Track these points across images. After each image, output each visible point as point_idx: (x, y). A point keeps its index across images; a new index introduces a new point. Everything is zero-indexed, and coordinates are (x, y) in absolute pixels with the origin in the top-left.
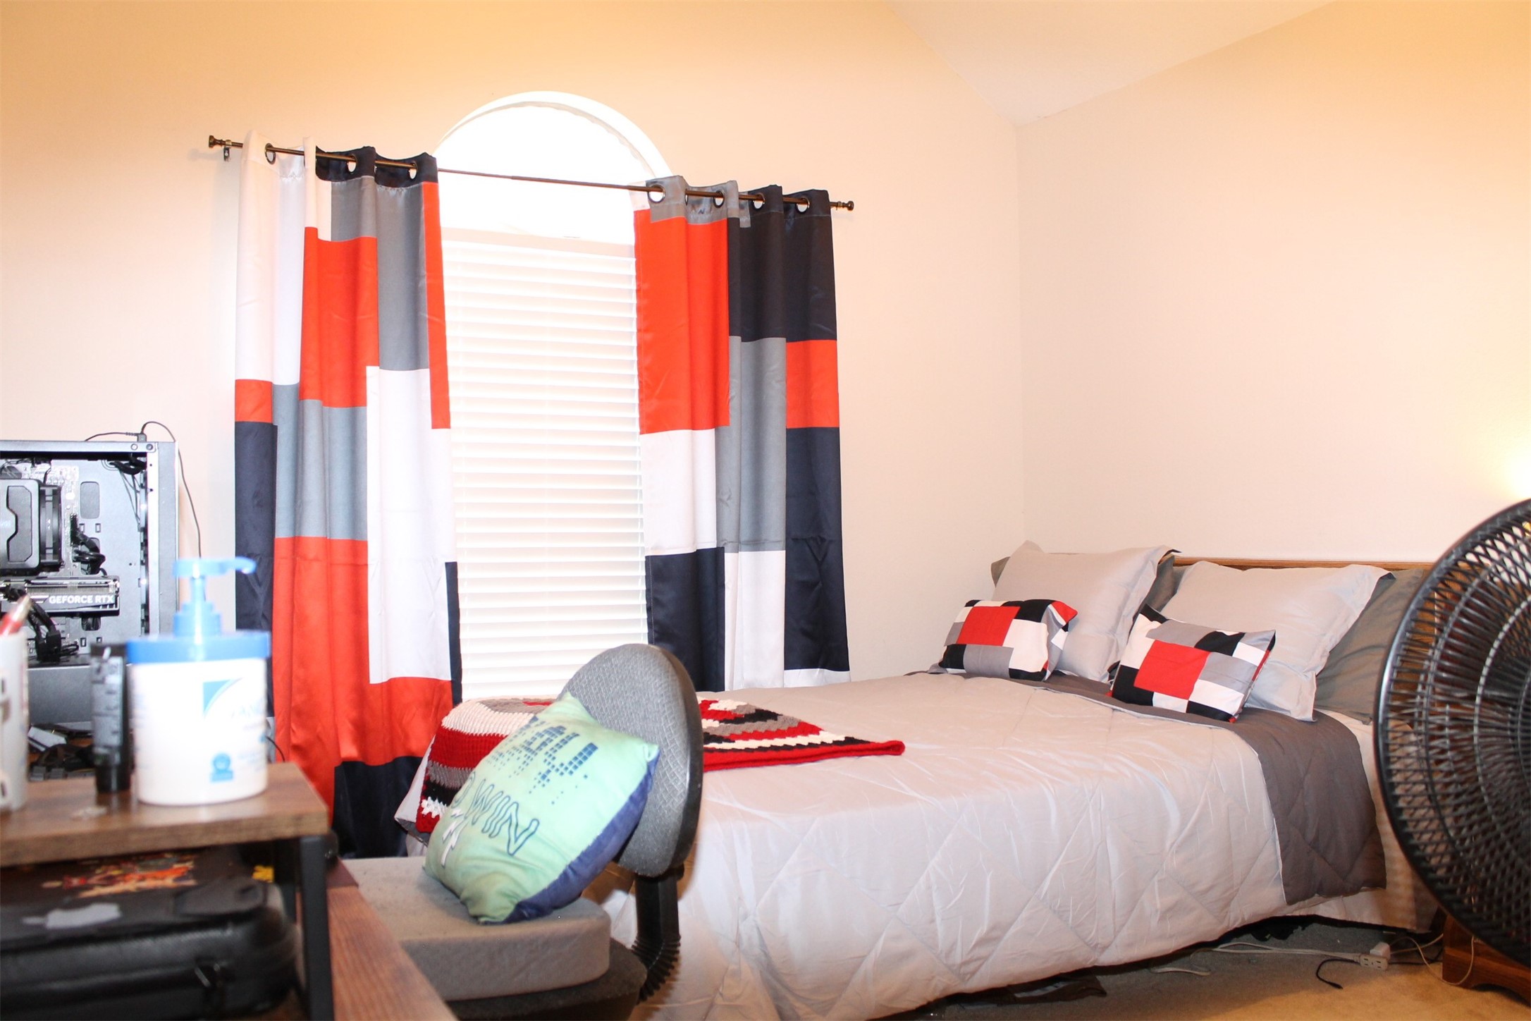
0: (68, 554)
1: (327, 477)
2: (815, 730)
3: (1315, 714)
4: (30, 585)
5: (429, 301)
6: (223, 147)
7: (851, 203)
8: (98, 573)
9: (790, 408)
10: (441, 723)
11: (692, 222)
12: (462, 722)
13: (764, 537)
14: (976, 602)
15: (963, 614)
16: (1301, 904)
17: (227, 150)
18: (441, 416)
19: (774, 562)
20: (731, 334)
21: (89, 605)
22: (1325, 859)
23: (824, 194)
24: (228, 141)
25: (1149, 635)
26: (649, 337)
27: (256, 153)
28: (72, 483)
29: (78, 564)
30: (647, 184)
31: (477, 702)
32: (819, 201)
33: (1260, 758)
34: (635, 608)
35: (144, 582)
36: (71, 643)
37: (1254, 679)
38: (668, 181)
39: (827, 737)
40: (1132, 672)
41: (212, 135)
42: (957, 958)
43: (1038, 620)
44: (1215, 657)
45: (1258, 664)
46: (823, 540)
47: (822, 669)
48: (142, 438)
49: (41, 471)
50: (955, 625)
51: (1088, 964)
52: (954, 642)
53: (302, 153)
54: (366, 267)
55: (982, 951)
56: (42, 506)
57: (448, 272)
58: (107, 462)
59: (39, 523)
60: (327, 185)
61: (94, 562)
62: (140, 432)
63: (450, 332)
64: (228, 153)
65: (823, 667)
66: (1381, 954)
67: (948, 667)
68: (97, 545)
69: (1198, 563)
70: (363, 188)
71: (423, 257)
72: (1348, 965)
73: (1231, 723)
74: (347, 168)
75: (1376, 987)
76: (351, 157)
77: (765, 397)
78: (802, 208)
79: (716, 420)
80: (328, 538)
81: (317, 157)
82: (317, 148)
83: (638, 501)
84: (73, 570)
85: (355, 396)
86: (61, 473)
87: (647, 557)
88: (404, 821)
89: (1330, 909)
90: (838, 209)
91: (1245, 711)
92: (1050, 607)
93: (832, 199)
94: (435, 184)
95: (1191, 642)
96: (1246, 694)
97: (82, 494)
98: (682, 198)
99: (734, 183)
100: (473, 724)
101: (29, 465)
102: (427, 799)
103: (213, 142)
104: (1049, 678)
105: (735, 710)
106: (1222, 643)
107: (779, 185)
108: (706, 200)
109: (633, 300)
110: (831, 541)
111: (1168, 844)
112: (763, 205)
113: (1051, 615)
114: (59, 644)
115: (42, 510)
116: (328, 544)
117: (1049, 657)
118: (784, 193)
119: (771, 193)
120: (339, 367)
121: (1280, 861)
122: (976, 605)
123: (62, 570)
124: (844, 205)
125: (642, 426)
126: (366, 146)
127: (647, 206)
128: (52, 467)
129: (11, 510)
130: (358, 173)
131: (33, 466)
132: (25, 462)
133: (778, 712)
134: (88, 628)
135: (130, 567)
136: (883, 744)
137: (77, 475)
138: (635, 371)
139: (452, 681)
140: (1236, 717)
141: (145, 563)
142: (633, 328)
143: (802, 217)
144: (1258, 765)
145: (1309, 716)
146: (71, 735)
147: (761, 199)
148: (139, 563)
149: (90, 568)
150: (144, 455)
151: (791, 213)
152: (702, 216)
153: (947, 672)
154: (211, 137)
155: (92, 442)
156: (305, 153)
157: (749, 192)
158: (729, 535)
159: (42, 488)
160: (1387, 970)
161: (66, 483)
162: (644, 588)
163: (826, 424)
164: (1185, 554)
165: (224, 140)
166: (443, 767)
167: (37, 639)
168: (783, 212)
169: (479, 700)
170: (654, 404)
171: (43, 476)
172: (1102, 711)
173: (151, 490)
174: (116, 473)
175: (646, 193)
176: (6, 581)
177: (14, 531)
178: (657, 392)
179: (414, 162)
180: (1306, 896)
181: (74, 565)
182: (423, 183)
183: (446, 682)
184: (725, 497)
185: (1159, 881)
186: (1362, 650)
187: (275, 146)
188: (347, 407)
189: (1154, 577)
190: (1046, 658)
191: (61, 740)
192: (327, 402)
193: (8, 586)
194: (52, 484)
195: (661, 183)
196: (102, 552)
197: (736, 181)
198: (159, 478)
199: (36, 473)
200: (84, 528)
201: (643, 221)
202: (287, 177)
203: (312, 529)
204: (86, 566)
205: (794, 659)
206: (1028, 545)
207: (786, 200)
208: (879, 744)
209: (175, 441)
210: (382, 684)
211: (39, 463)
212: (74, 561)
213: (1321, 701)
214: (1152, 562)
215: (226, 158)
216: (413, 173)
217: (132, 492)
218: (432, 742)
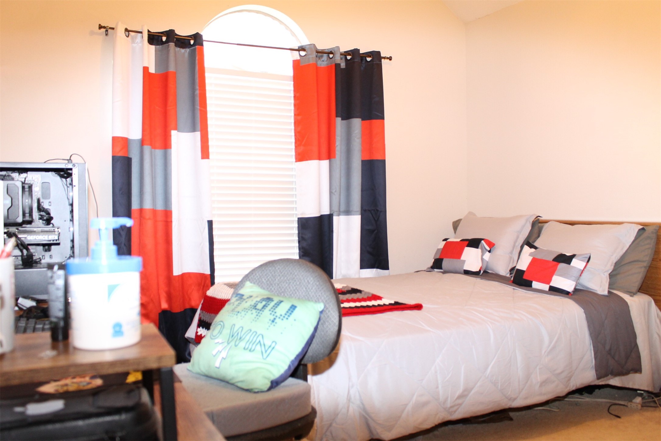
0: (36, 216)
1: (154, 181)
2: (380, 298)
3: (609, 292)
4: (18, 231)
5: (200, 101)
6: (105, 29)
7: (391, 57)
8: (50, 225)
9: (363, 151)
10: (206, 293)
11: (319, 65)
12: (216, 293)
13: (351, 209)
14: (448, 239)
15: (442, 245)
16: (602, 379)
17: (107, 31)
18: (205, 153)
19: (356, 221)
20: (337, 116)
21: (46, 240)
22: (614, 359)
23: (379, 53)
24: (108, 26)
25: (530, 255)
26: (299, 118)
27: (120, 31)
28: (38, 183)
29: (41, 221)
30: (299, 48)
31: (222, 284)
32: (376, 56)
33: (585, 312)
34: (293, 241)
35: (72, 229)
36: (38, 257)
37: (580, 275)
38: (308, 46)
39: (386, 301)
40: (522, 272)
41: (100, 24)
42: (449, 404)
43: (477, 247)
44: (562, 266)
45: (582, 269)
46: (377, 210)
47: (377, 269)
48: (70, 161)
49: (23, 177)
50: (438, 250)
51: (507, 407)
52: (438, 257)
53: (141, 33)
54: (171, 85)
55: (459, 401)
56: (23, 193)
57: (208, 88)
58: (53, 173)
59: (22, 202)
60: (153, 47)
61: (48, 221)
62: (69, 158)
63: (209, 115)
64: (108, 32)
65: (377, 268)
66: (638, 402)
67: (435, 269)
68: (49, 212)
69: (550, 222)
70: (169, 48)
71: (197, 81)
72: (622, 407)
73: (570, 296)
74: (162, 39)
75: (636, 417)
76: (164, 34)
77: (352, 145)
78: (369, 59)
79: (329, 155)
80: (154, 209)
81: (148, 34)
82: (148, 30)
83: (294, 193)
84: (38, 223)
85: (166, 144)
86: (32, 178)
87: (298, 218)
88: (189, 338)
89: (615, 381)
90: (385, 60)
91: (576, 290)
92: (483, 242)
93: (382, 55)
94: (202, 47)
95: (551, 258)
96: (576, 283)
97: (42, 188)
98: (315, 54)
99: (338, 48)
100: (221, 294)
101: (17, 174)
102: (200, 328)
103: (101, 27)
104: (482, 274)
105: (341, 289)
106: (566, 259)
107: (358, 49)
108: (325, 55)
109: (292, 101)
110: (381, 211)
111: (543, 352)
112: (351, 58)
113: (483, 246)
114: (32, 258)
115: (24, 195)
116: (154, 212)
117: (482, 265)
118: (361, 52)
119: (355, 52)
120: (159, 131)
121: (594, 360)
122: (448, 241)
123: (33, 224)
124: (388, 58)
125: (296, 159)
126: (171, 29)
127: (299, 58)
128: (28, 175)
129: (9, 195)
130: (167, 42)
131: (19, 175)
132: (16, 172)
133: (361, 289)
134: (46, 251)
135: (65, 222)
136: (413, 305)
137: (40, 179)
138: (293, 134)
139: (211, 275)
140: (572, 293)
141: (72, 220)
142: (292, 114)
143: (369, 63)
144: (583, 316)
145: (606, 293)
146: (38, 301)
147: (350, 55)
148: (69, 220)
149: (46, 223)
150: (71, 169)
151: (364, 62)
152: (323, 63)
153: (434, 271)
154: (100, 25)
155: (48, 163)
156: (143, 32)
157: (345, 52)
158: (335, 208)
159: (23, 185)
160: (641, 409)
161: (35, 183)
162: (297, 232)
163: (380, 158)
164: (544, 218)
165: (105, 26)
166: (207, 313)
167: (22, 256)
168: (360, 61)
169: (224, 283)
170: (302, 148)
171: (24, 179)
172: (509, 289)
173: (75, 186)
174: (58, 178)
175: (298, 52)
176: (7, 229)
177: (10, 205)
178: (303, 143)
179: (193, 37)
180: (606, 375)
181: (39, 221)
182: (197, 47)
183: (208, 275)
184: (334, 191)
185: (540, 369)
186: (629, 263)
187: (129, 29)
188: (162, 149)
189: (530, 228)
190: (480, 265)
191: (34, 304)
192: (154, 147)
193: (8, 231)
194: (28, 183)
195: (305, 47)
196: (52, 215)
197: (339, 47)
198: (79, 180)
199: (21, 178)
200: (43, 204)
201: (296, 64)
202: (134, 44)
203: (148, 205)
204: (44, 222)
205: (365, 264)
206: (470, 213)
207: (361, 55)
208: (410, 305)
209: (85, 163)
210: (179, 276)
211: (22, 173)
212: (39, 220)
213: (611, 285)
214: (529, 221)
215: (106, 35)
216: (192, 42)
217: (66, 187)
218: (202, 302)
